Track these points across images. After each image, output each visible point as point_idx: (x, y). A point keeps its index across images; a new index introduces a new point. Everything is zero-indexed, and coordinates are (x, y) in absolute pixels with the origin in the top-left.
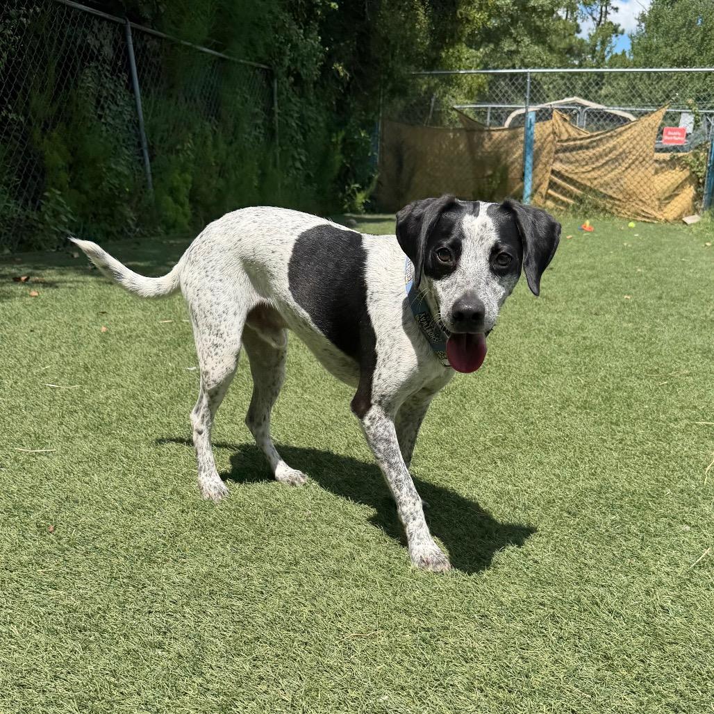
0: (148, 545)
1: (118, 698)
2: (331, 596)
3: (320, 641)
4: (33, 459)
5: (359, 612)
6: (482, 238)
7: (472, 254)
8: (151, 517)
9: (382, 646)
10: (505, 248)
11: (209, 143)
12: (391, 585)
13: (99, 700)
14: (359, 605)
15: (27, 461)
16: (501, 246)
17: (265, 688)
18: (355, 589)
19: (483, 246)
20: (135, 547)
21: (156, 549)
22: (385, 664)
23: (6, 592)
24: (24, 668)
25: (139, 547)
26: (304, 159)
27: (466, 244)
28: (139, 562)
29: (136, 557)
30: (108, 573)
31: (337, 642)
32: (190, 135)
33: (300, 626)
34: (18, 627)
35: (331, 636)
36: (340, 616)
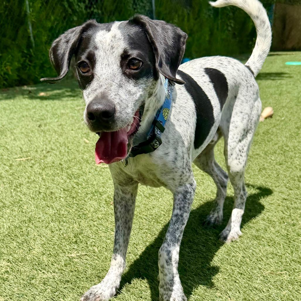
0: (156, 214)
1: (145, 289)
2: (254, 249)
3: (249, 273)
4: (103, 170)
5: (271, 260)
6: (112, 47)
7: (105, 62)
8: (157, 200)
9: (286, 280)
10: (134, 53)
11: (186, 19)
12: (289, 247)
13: (135, 289)
14: (270, 256)
15: (101, 171)
16: (130, 52)
17: (219, 294)
18: (268, 247)
19: (114, 54)
20: (150, 215)
21: (160, 217)
22: (288, 290)
23: (92, 231)
24: (100, 269)
25: (152, 215)
26: (232, 25)
27: (99, 54)
28: (152, 223)
29: (151, 220)
30: (138, 227)
31: (259, 275)
32: (177, 16)
33: (237, 264)
34: (97, 248)
35: (255, 272)
36: (260, 261)
